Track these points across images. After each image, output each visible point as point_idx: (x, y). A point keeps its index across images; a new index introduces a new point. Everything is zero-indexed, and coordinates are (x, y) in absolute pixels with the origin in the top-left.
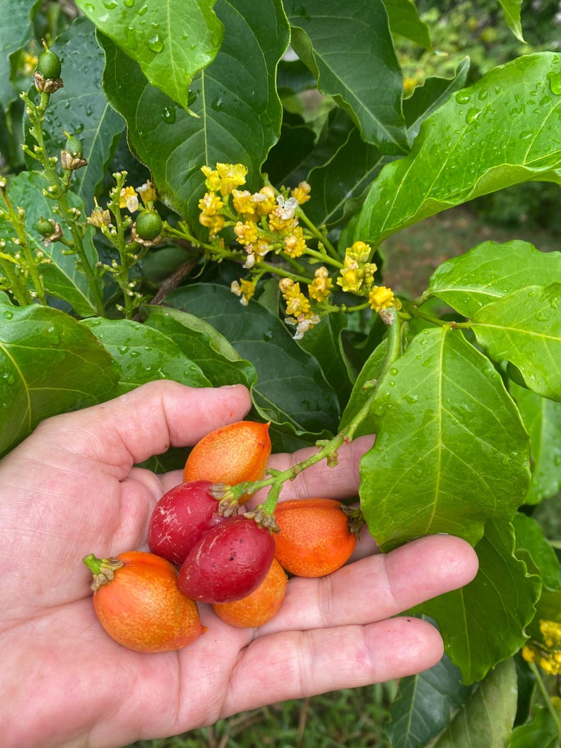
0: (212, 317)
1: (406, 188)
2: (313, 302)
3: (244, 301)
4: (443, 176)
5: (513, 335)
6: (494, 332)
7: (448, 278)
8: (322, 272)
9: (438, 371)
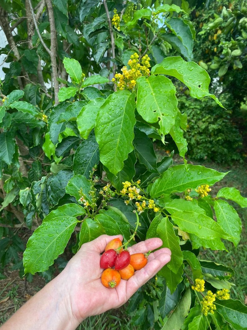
0: (119, 206)
1: (160, 185)
2: (143, 208)
3: (127, 204)
4: (167, 184)
5: (178, 219)
6: (175, 218)
7: (168, 205)
8: (144, 201)
9: (166, 226)
